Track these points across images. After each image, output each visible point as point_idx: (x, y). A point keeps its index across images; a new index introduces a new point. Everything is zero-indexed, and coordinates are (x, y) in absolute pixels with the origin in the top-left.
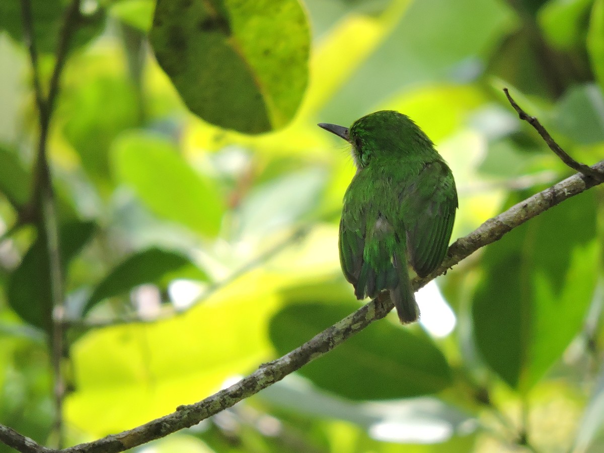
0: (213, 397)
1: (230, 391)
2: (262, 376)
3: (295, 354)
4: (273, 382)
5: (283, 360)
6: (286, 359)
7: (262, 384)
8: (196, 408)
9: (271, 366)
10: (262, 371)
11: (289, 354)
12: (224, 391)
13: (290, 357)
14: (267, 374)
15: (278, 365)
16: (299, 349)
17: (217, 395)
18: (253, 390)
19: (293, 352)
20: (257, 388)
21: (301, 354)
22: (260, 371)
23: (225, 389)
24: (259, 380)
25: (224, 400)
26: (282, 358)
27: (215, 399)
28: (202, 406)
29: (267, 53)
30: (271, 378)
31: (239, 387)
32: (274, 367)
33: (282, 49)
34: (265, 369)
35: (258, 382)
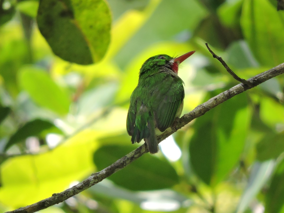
0: (70, 189)
1: (77, 186)
2: (92, 180)
3: (108, 169)
4: (97, 182)
5: (102, 172)
6: (104, 171)
7: (92, 183)
8: (62, 194)
9: (96, 175)
10: (92, 177)
11: (105, 169)
12: (74, 186)
13: (105, 170)
14: (95, 178)
15: (100, 174)
16: (109, 167)
17: (71, 188)
18: (88, 186)
19: (107, 168)
20: (90, 185)
21: (110, 169)
22: (91, 177)
23: (75, 185)
24: (91, 181)
25: (75, 191)
26: (102, 171)
27: (70, 190)
28: (64, 193)
29: (91, 27)
30: (97, 180)
31: (81, 185)
32: (98, 175)
33: (98, 25)
34: (94, 176)
35: (90, 182)
